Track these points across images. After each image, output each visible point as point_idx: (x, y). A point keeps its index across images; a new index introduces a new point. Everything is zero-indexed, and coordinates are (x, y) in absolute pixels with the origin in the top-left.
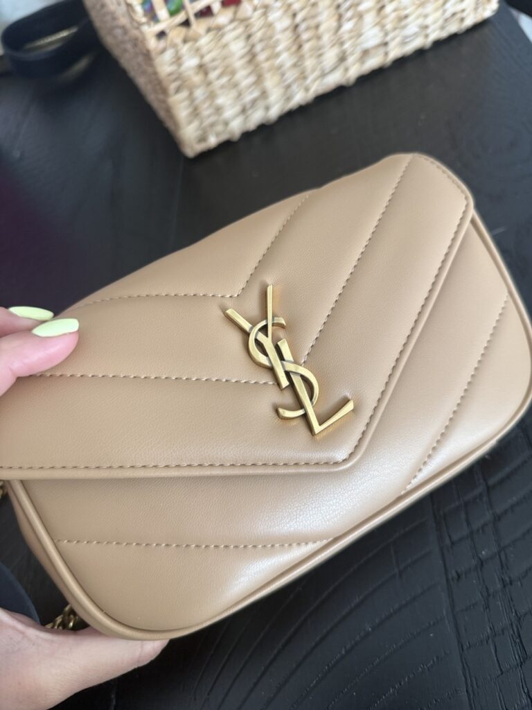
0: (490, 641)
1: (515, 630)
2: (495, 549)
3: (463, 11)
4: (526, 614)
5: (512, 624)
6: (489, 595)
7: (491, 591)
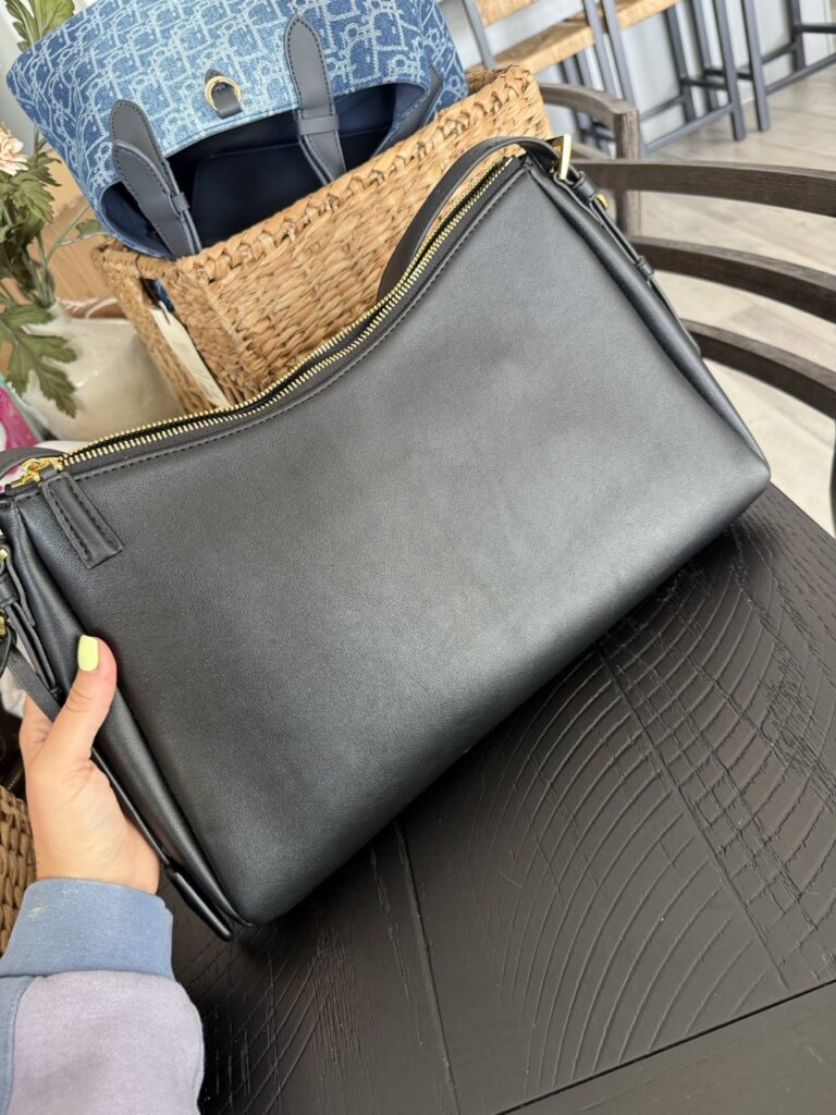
1: (785, 875)
2: (748, 817)
5: (781, 872)
6: (754, 855)
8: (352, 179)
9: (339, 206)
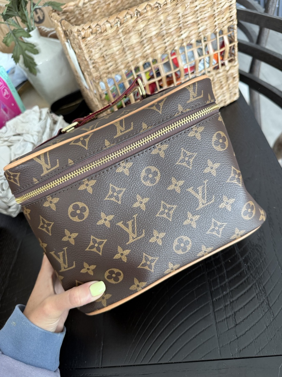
0: (225, 320)
1: (233, 316)
3: (225, 100)
4: (237, 312)
5: (232, 315)
8: (147, 5)
9: (140, 15)
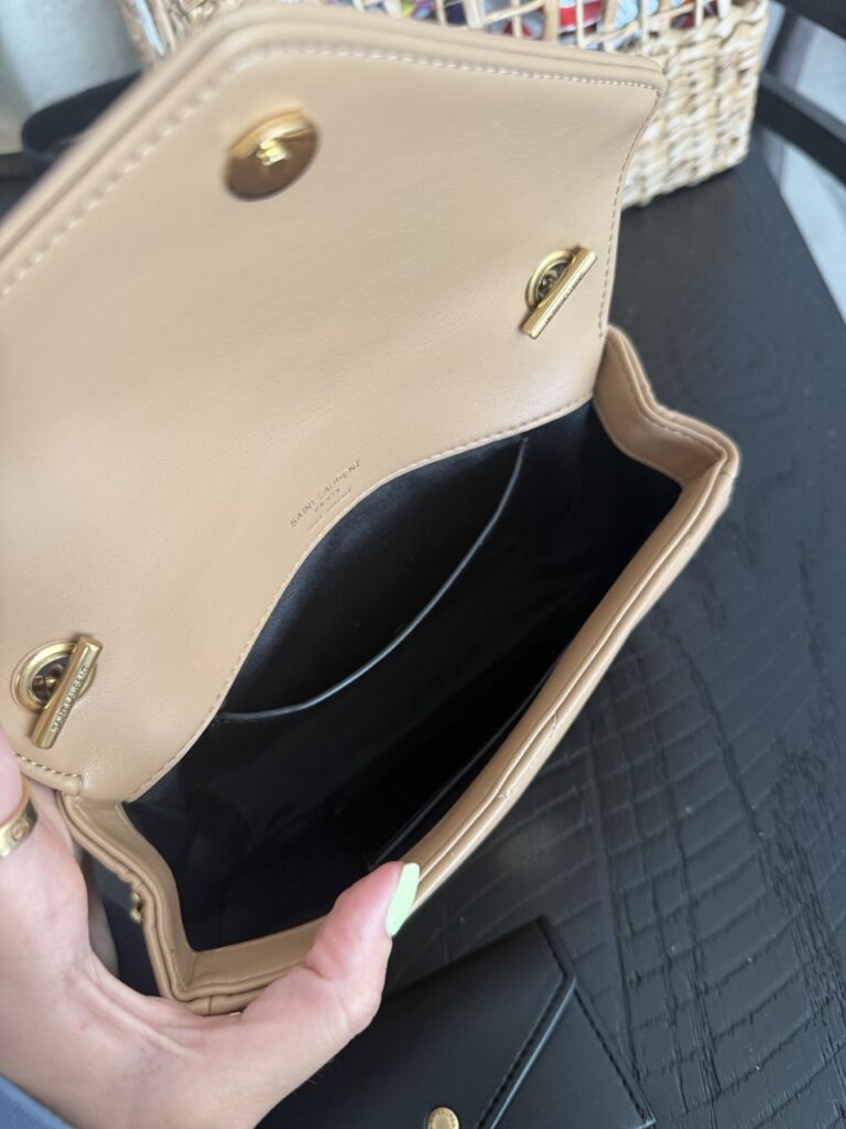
0: (675, 1069)
1: (708, 1055)
2: (689, 945)
3: (696, 159)
4: (722, 1035)
5: (704, 1048)
6: (677, 1007)
7: (681, 1001)
